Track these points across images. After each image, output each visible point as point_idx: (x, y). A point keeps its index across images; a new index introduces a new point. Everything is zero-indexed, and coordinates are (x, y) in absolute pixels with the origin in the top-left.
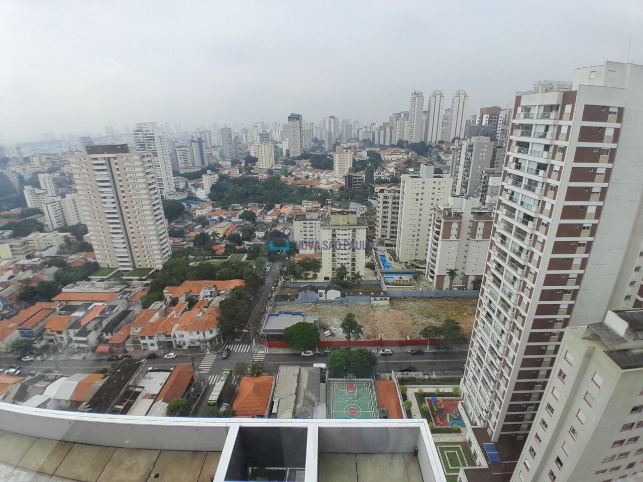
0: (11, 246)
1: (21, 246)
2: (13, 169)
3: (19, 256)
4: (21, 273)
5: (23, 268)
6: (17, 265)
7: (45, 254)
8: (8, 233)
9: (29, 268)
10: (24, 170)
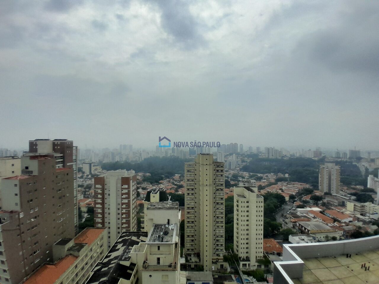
0: (355, 205)
1: (361, 207)
2: (363, 164)
3: (357, 212)
4: (356, 221)
5: (358, 220)
6: (355, 217)
7: (372, 216)
8: (353, 197)
9: (361, 221)
10: (370, 166)
